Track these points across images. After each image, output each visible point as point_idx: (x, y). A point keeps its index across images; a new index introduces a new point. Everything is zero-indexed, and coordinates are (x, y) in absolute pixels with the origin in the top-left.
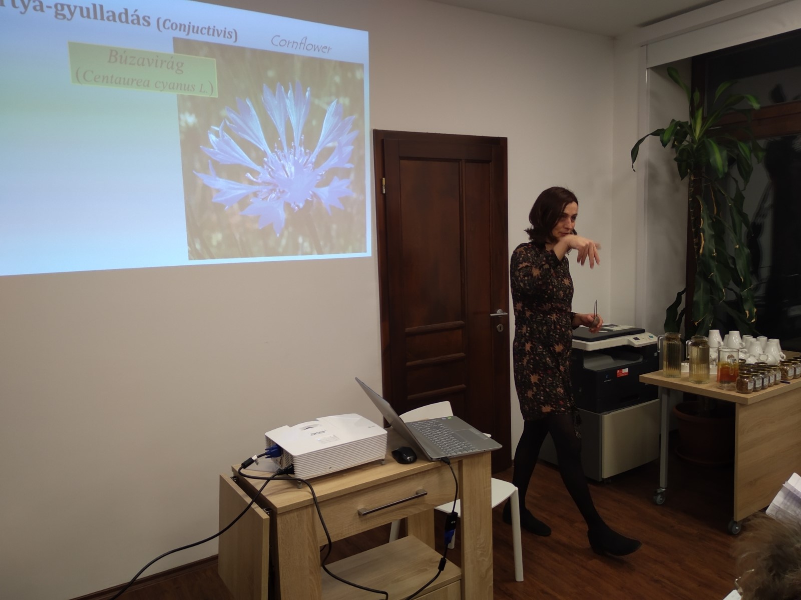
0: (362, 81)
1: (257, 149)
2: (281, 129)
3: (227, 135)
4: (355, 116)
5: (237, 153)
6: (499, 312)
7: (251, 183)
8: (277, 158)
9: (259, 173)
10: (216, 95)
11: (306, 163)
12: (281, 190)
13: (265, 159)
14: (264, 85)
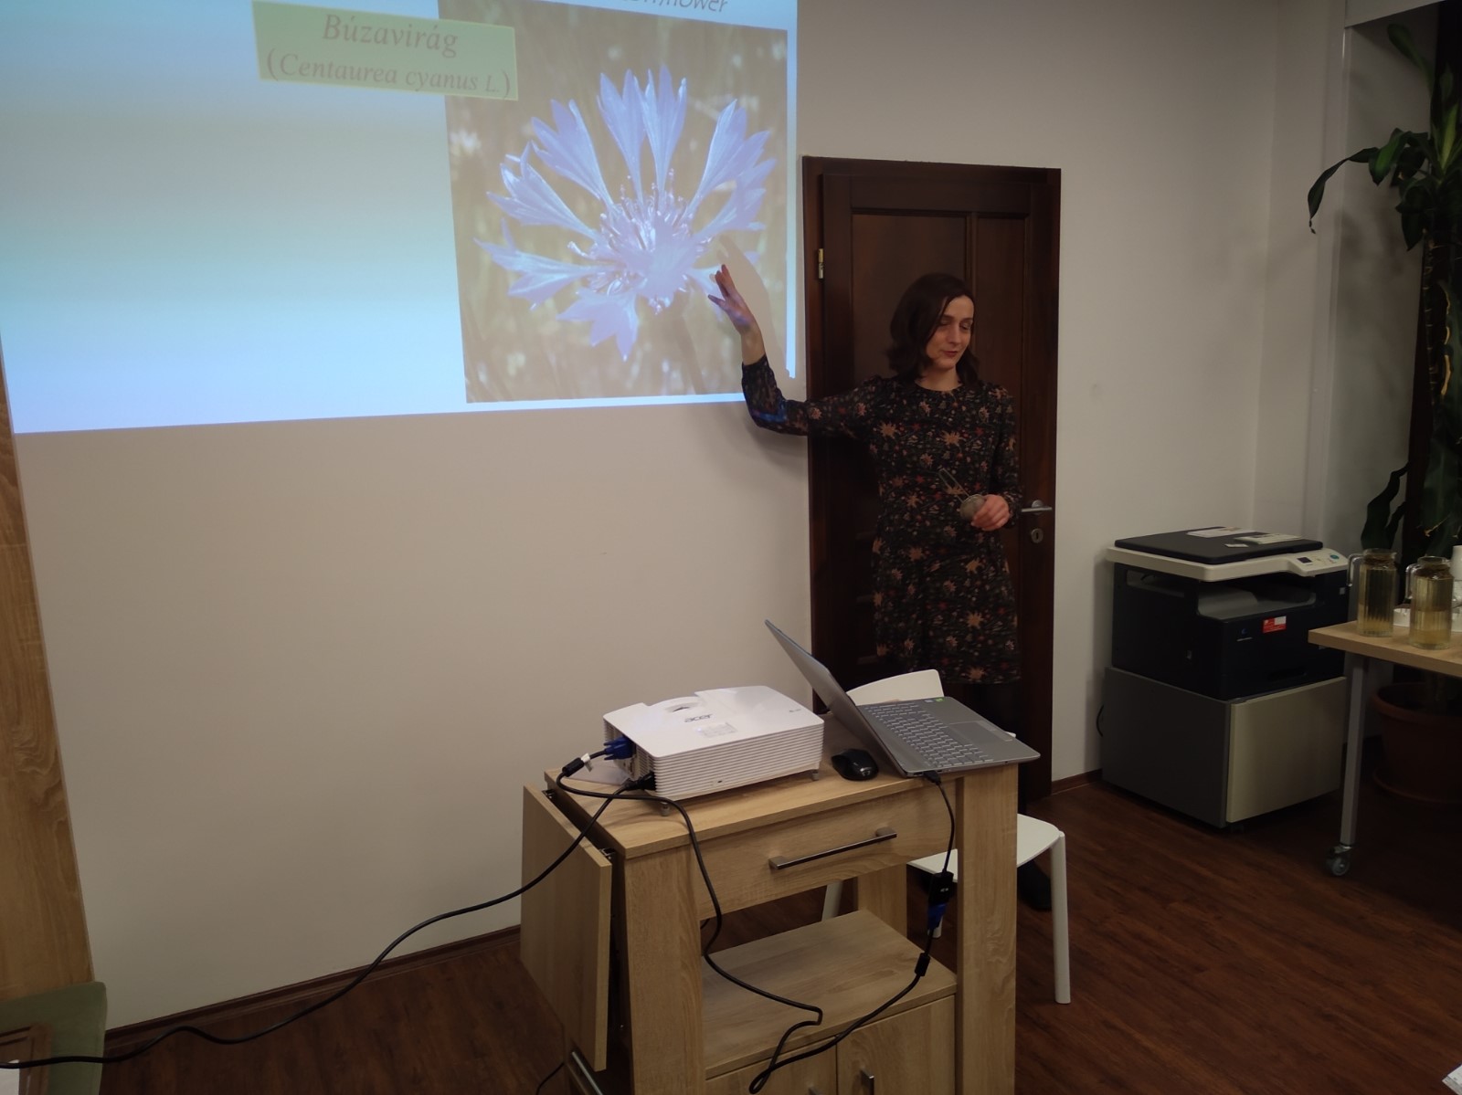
0: (783, 63)
1: (589, 198)
2: (632, 159)
3: (534, 171)
4: (768, 133)
5: (551, 203)
6: (1036, 506)
7: (578, 260)
8: (624, 214)
9: (592, 242)
10: (514, 97)
11: (678, 220)
12: (631, 274)
13: (603, 216)
14: (602, 74)
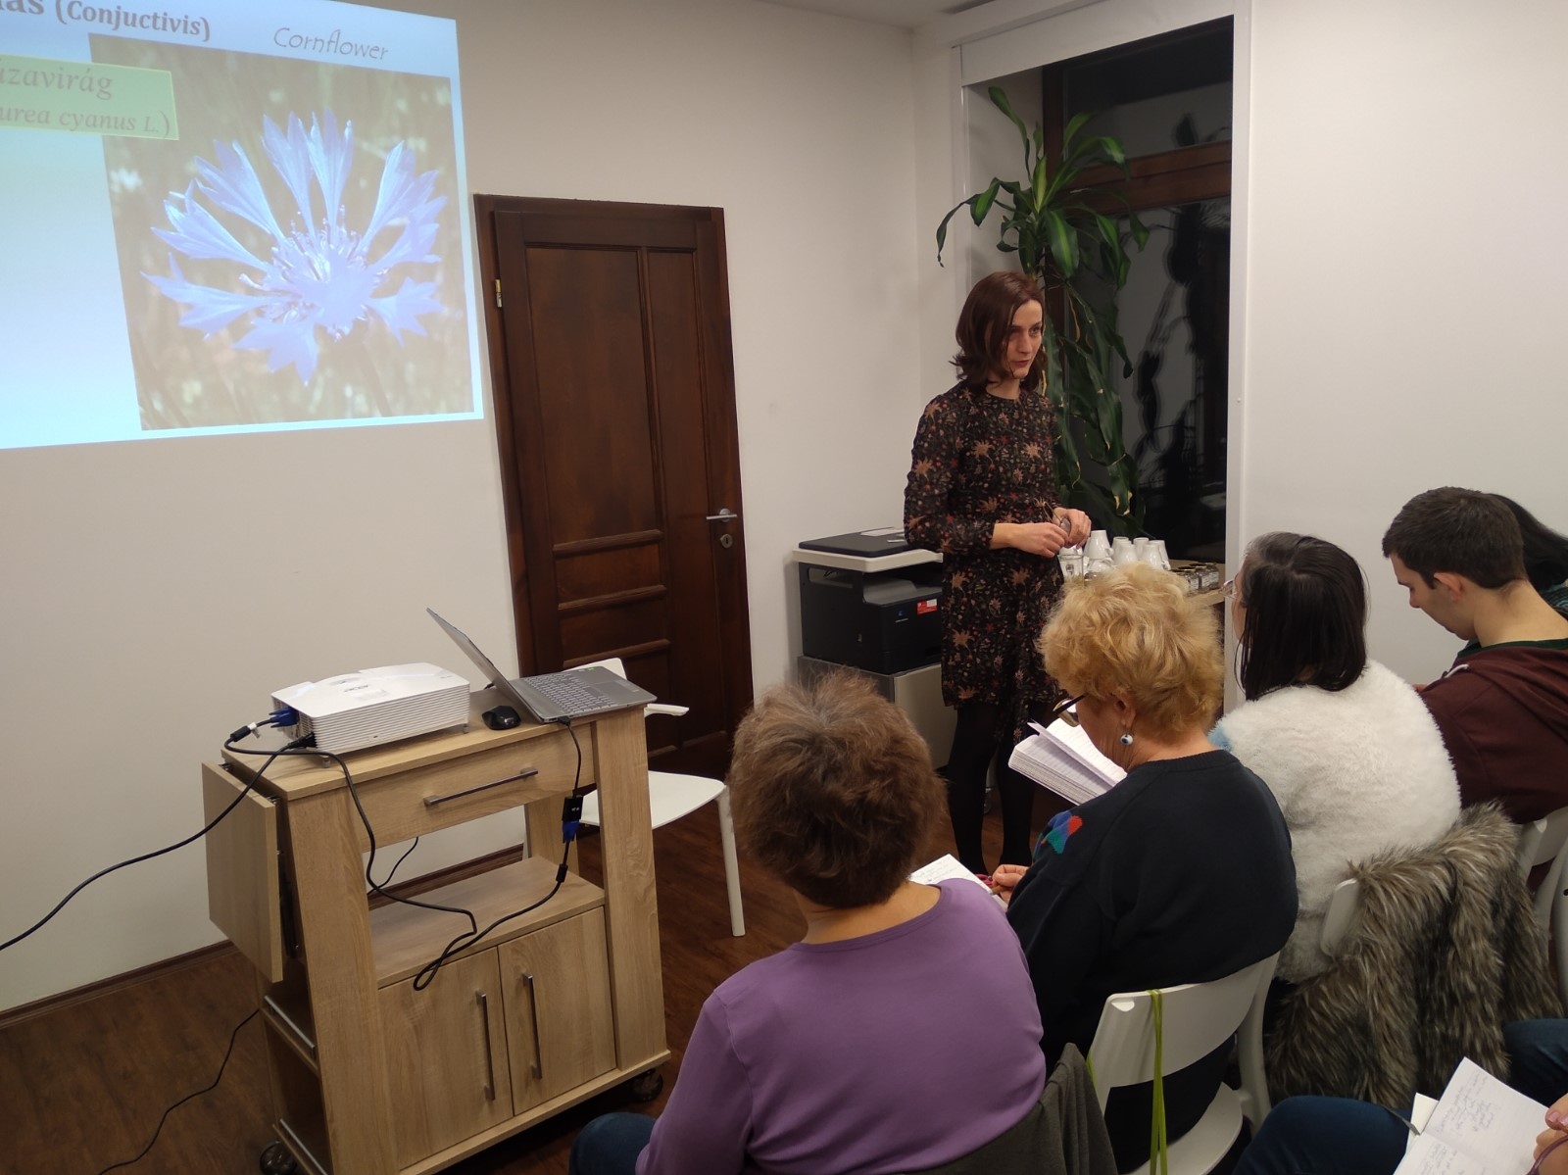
0: (448, 109)
1: (259, 232)
2: (302, 196)
3: (199, 206)
4: (439, 171)
5: (220, 238)
6: (724, 514)
7: (251, 291)
8: (296, 247)
9: (263, 274)
10: (175, 136)
11: (351, 253)
12: (308, 304)
13: (275, 249)
14: (265, 116)
